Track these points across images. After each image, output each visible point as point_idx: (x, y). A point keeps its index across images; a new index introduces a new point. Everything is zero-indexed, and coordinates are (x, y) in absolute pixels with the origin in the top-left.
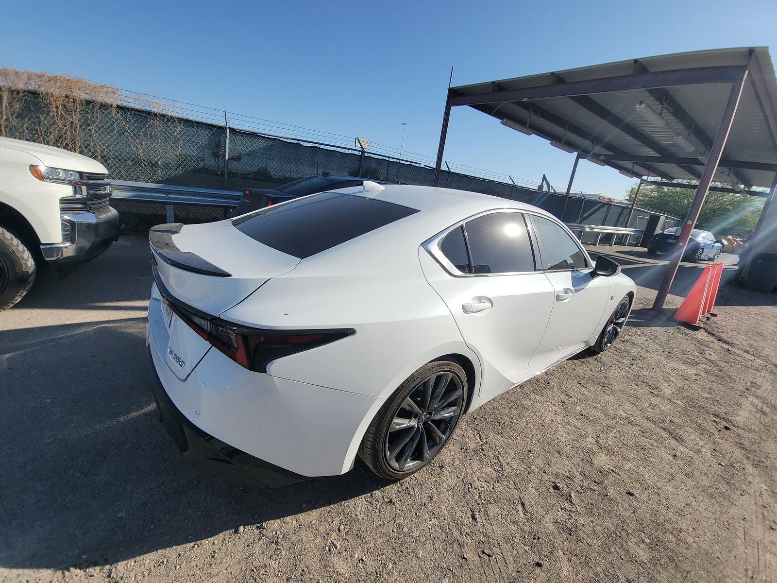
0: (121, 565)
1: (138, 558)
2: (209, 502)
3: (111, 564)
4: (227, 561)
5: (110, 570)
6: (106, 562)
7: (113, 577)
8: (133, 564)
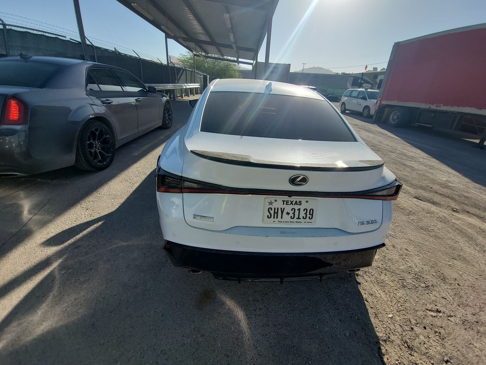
0: (380, 335)
1: (374, 326)
2: (342, 291)
3: (379, 340)
4: (374, 290)
5: (382, 340)
6: (378, 343)
7: (386, 339)
8: (378, 329)
